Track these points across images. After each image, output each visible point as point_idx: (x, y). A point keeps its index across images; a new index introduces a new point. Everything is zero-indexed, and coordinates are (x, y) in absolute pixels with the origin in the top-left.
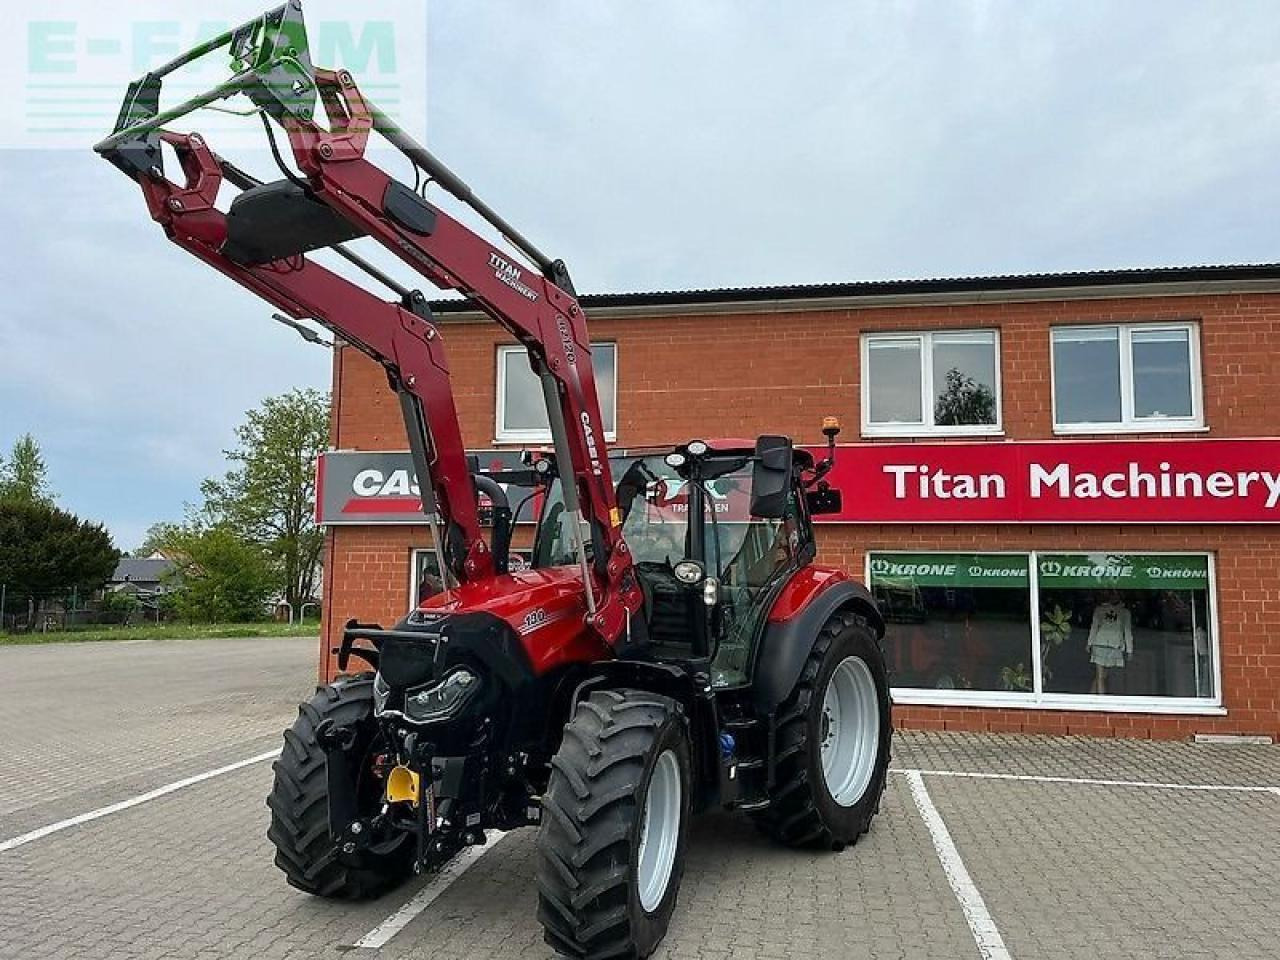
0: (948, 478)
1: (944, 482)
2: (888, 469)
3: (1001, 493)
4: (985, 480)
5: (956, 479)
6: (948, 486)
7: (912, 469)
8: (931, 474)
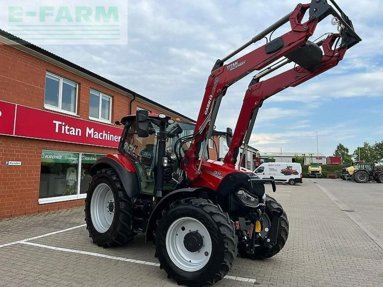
0: (69, 128)
1: (68, 129)
2: (54, 122)
3: (80, 135)
4: (77, 130)
5: (71, 128)
6: (69, 130)
7: (60, 123)
8: (65, 126)
